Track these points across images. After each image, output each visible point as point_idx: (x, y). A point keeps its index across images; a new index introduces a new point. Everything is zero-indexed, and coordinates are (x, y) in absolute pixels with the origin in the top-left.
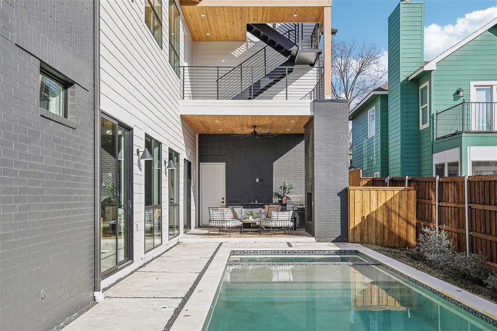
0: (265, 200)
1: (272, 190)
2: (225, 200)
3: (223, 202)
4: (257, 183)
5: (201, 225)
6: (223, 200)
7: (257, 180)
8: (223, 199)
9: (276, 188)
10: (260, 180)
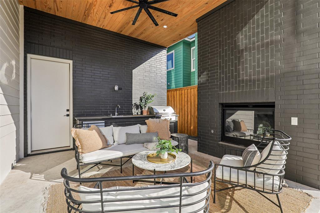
0: (125, 111)
1: (132, 100)
2: (71, 113)
3: (68, 115)
4: (116, 91)
5: (29, 152)
6: (68, 113)
7: (116, 88)
8: (68, 110)
9: (136, 100)
10: (119, 89)
